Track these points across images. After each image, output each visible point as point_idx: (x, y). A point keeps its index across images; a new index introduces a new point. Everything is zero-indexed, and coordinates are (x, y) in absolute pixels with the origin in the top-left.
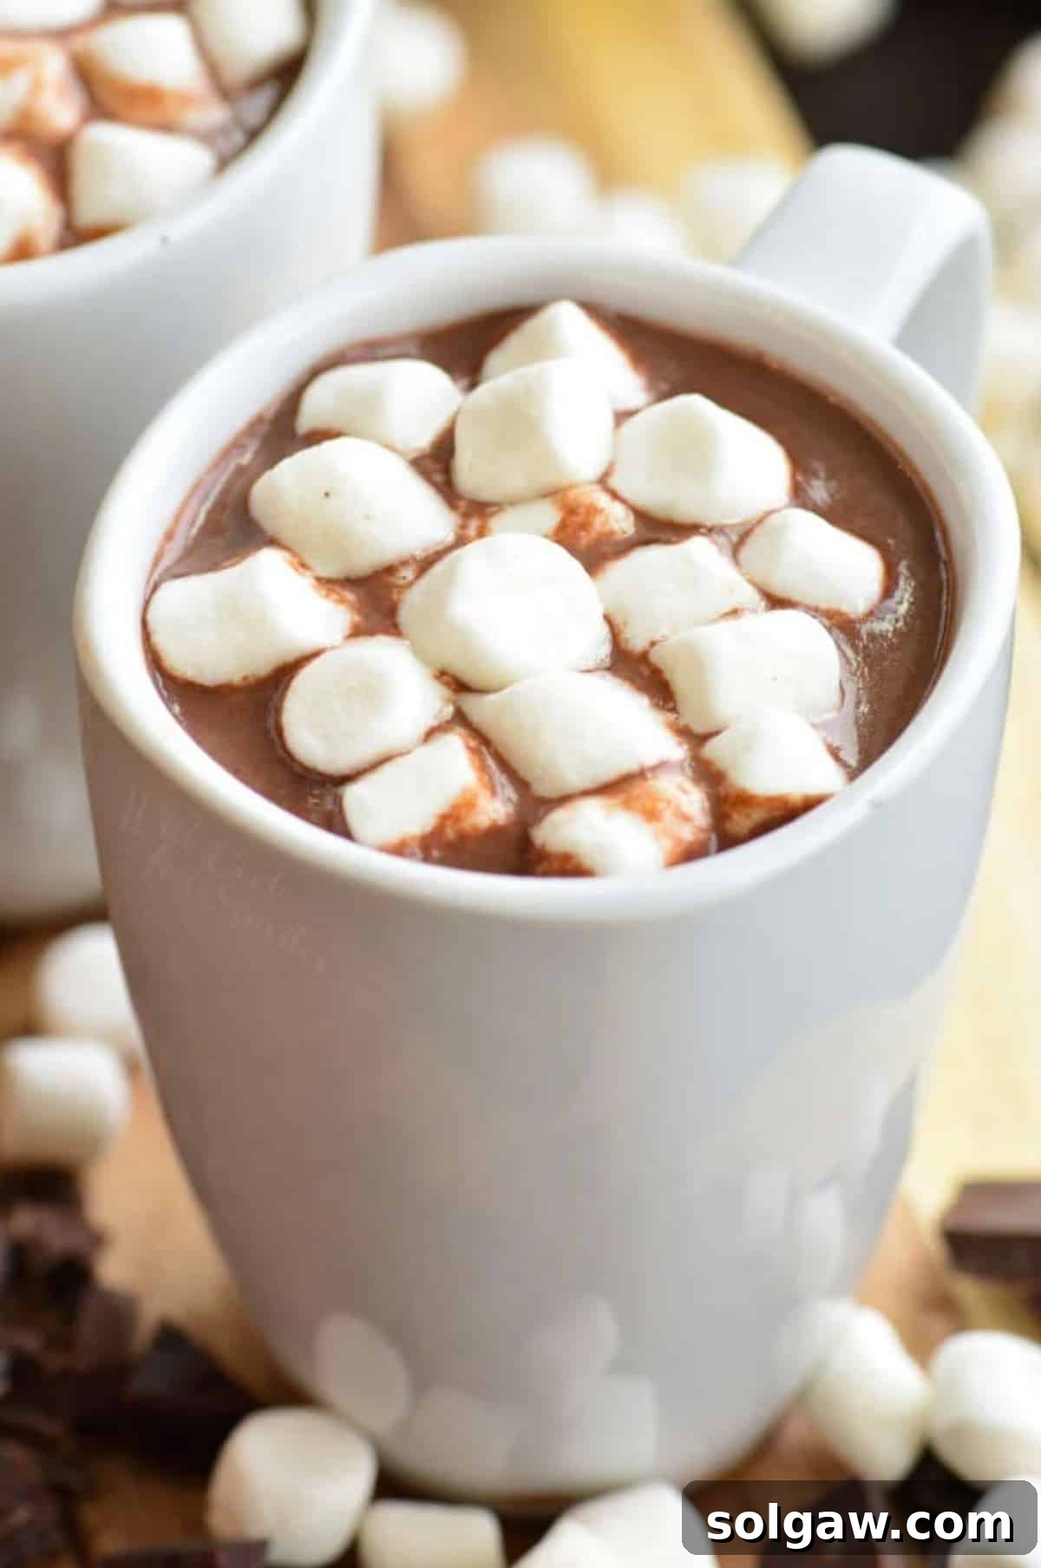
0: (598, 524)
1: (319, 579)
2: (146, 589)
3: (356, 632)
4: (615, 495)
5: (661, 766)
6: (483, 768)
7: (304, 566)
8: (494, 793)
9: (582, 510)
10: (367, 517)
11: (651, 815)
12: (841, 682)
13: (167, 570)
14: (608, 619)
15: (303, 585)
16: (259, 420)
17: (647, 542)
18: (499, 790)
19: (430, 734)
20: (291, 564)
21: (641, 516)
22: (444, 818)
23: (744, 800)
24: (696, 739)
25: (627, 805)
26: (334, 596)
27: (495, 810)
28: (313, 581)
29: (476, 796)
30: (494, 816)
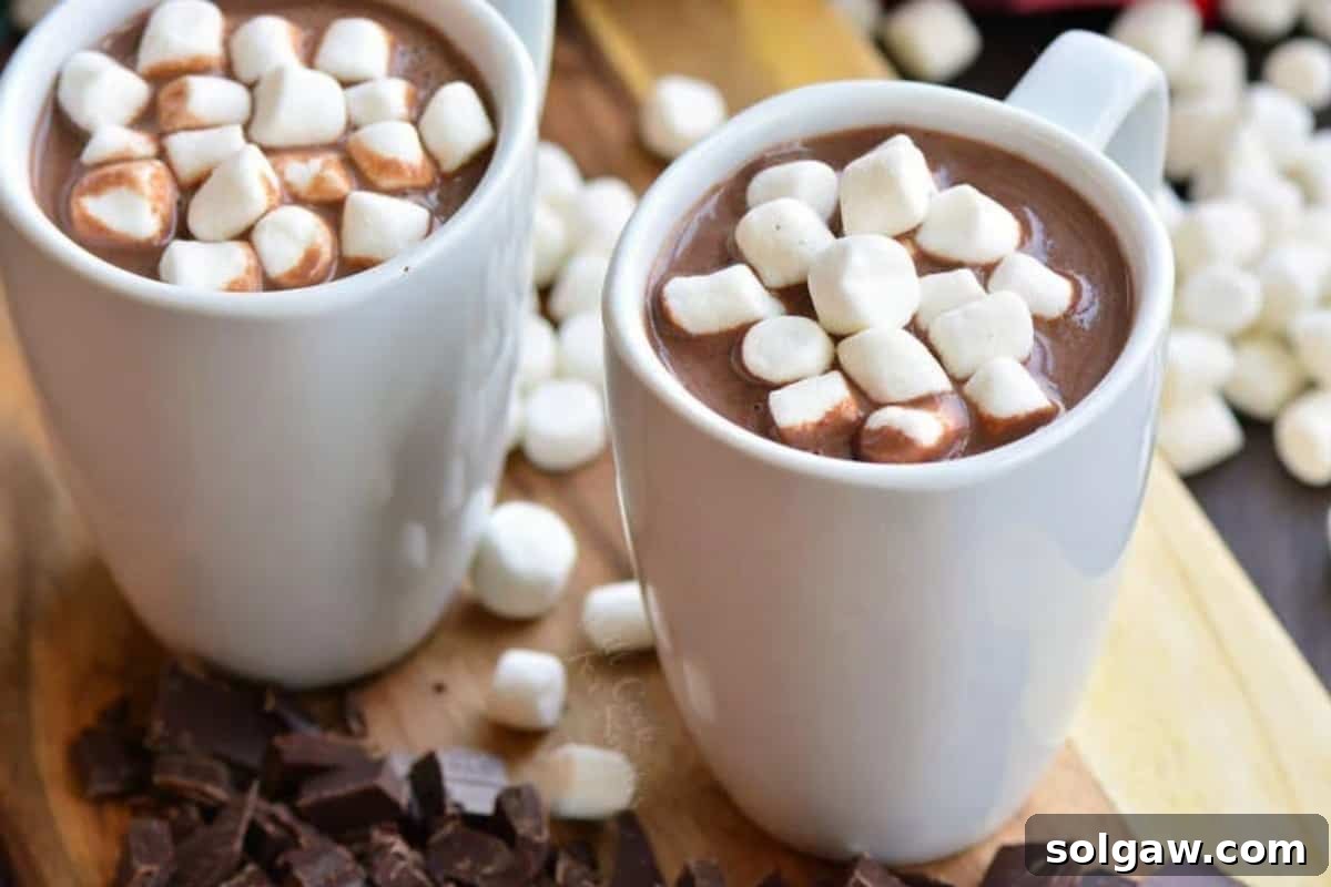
1: (767, 288)
5: (942, 394)
10: (800, 241)
22: (828, 415)
23: (991, 420)
24: (958, 380)
27: (853, 413)
28: (764, 288)
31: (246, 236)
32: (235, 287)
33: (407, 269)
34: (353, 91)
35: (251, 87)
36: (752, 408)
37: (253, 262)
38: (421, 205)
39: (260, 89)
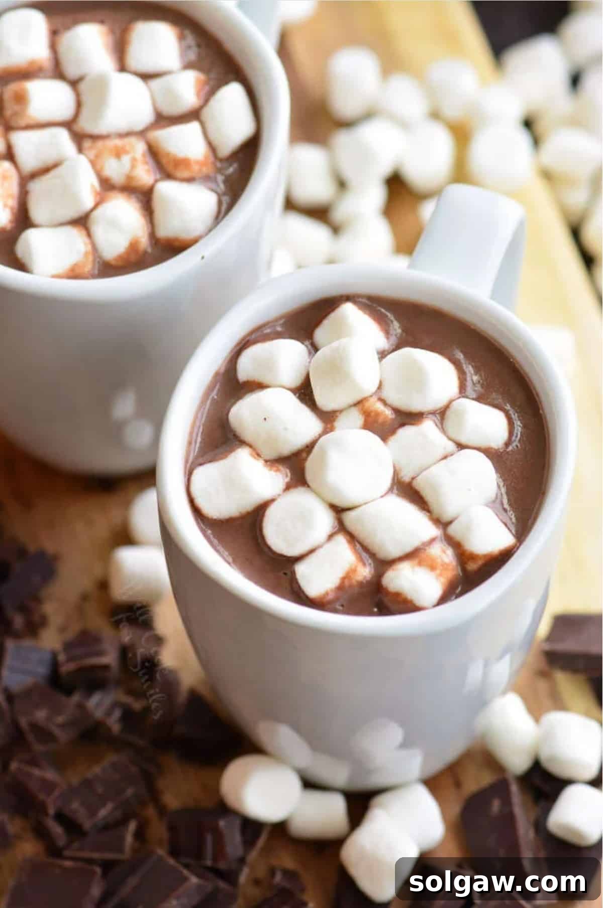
0: (381, 420)
1: (266, 461)
2: (185, 477)
3: (288, 487)
4: (384, 402)
5: (432, 540)
6: (356, 551)
7: (259, 455)
8: (364, 564)
9: (373, 414)
10: (286, 429)
11: (432, 568)
12: (498, 484)
13: (192, 463)
14: (394, 467)
15: (259, 464)
16: (217, 374)
17: (402, 425)
18: (366, 561)
19: (331, 537)
20: (252, 455)
21: (397, 411)
22: (343, 579)
23: (473, 557)
24: (443, 524)
25: (420, 564)
26: (275, 469)
27: (365, 572)
28: (263, 462)
29: (356, 567)
30: (365, 574)
31: (82, 222)
32: (74, 274)
33: (203, 258)
34: (155, 83)
35: (74, 84)
36: (281, 574)
37: (89, 248)
38: (213, 190)
39: (82, 86)
